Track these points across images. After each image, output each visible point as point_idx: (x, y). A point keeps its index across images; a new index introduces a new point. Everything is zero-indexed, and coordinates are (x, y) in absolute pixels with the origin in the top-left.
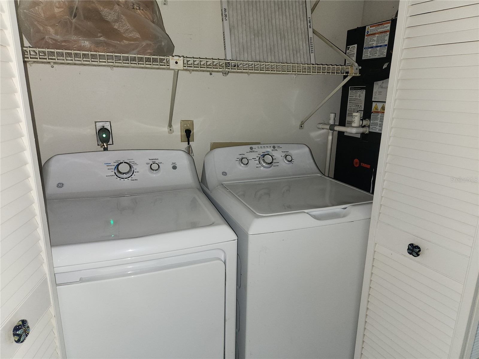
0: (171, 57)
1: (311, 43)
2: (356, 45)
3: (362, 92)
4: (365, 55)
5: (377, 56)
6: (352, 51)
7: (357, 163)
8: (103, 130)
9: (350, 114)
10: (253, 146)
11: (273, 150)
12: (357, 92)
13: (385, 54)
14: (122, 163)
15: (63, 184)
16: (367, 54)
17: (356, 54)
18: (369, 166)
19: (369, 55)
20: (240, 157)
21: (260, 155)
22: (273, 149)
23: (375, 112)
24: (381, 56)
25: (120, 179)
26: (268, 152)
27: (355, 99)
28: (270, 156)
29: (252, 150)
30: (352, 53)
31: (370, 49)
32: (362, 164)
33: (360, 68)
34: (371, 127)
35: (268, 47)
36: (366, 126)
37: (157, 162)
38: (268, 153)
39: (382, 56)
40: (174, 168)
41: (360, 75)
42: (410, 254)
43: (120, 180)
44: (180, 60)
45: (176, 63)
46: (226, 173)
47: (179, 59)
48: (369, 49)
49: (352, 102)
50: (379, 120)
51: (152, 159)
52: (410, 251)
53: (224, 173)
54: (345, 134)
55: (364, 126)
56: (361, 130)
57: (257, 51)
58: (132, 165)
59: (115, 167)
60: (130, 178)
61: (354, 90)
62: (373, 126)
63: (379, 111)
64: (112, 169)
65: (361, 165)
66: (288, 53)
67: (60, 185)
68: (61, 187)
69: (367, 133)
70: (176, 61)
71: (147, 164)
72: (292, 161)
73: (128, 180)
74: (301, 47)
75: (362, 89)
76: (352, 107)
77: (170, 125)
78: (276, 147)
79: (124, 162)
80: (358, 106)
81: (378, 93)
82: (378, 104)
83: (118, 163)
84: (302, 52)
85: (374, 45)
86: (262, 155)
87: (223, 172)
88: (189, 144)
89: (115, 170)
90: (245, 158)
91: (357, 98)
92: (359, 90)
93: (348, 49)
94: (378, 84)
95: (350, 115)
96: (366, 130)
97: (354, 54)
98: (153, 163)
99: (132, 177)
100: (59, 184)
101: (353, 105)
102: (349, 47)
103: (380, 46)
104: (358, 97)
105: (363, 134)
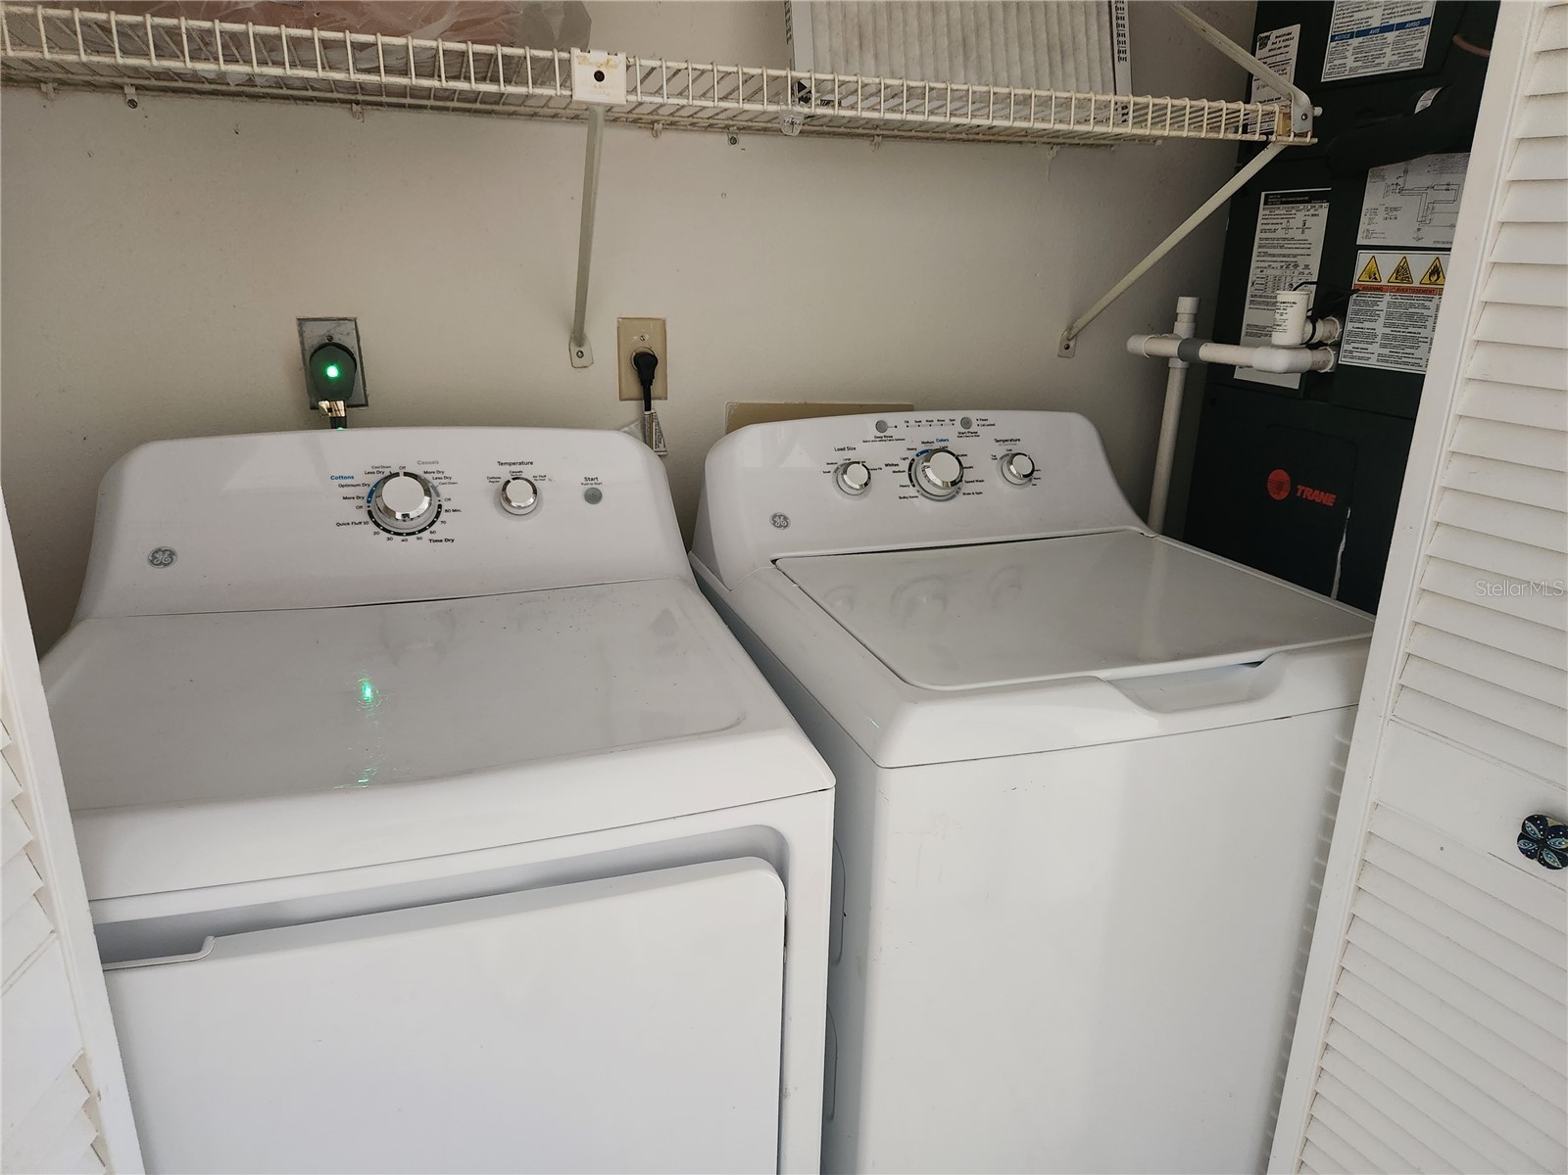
0: (576, 52)
1: (1120, 22)
2: (1296, 29)
3: (1312, 212)
4: (1336, 62)
5: (1383, 67)
6: (1279, 52)
7: (1280, 486)
8: (331, 349)
9: (1261, 296)
10: (889, 418)
11: (961, 435)
12: (1294, 212)
13: (1421, 55)
14: (397, 475)
15: (172, 554)
16: (1341, 61)
17: (1293, 62)
18: (1329, 499)
19: (1350, 62)
20: (840, 458)
21: (914, 453)
22: (963, 430)
23: (1366, 288)
24: (1401, 65)
25: (389, 536)
26: (942, 440)
27: (1285, 239)
28: (953, 455)
29: (882, 435)
30: (1279, 58)
31: (1355, 41)
32: (1303, 491)
33: (1318, 111)
34: (1345, 347)
35: (958, 34)
36: (1326, 345)
37: (528, 472)
38: (943, 444)
39: (1405, 67)
40: (593, 497)
41: (1316, 140)
42: (1527, 856)
43: (389, 539)
44: (611, 66)
45: (599, 76)
46: (785, 518)
47: (611, 63)
48: (1350, 41)
49: (1270, 251)
50: (1381, 320)
51: (510, 464)
52: (1530, 846)
53: (780, 516)
54: (1238, 375)
55: (1320, 345)
56: (1307, 359)
57: (915, 51)
58: (436, 483)
59: (370, 488)
60: (427, 532)
61: (1282, 203)
62: (1356, 345)
63: (1384, 282)
64: (358, 498)
65: (1299, 494)
66: (1030, 59)
67: (162, 557)
68: (165, 565)
69: (1327, 370)
70: (596, 70)
71: (492, 479)
72: (1035, 474)
73: (418, 538)
74: (1082, 38)
75: (1312, 198)
76: (1269, 272)
77: (578, 337)
78: (975, 423)
79: (401, 474)
80: (1296, 266)
81: (1382, 213)
82: (1380, 256)
83: (381, 476)
84: (1082, 57)
85: (1376, 23)
86: (922, 453)
87: (775, 516)
88: (648, 407)
89: (369, 502)
90: (858, 463)
91: (1291, 234)
92: (1301, 206)
93: (1264, 45)
94: (1384, 179)
95: (1259, 303)
96: (1325, 360)
97: (1286, 62)
98: (513, 479)
99: (432, 528)
100: (156, 552)
101: (1274, 265)
102: (1268, 37)
103: (1401, 26)
104: (1297, 235)
105: (1310, 377)
